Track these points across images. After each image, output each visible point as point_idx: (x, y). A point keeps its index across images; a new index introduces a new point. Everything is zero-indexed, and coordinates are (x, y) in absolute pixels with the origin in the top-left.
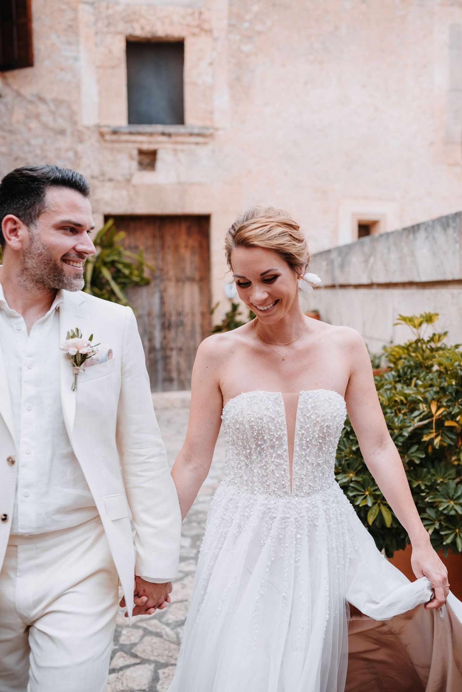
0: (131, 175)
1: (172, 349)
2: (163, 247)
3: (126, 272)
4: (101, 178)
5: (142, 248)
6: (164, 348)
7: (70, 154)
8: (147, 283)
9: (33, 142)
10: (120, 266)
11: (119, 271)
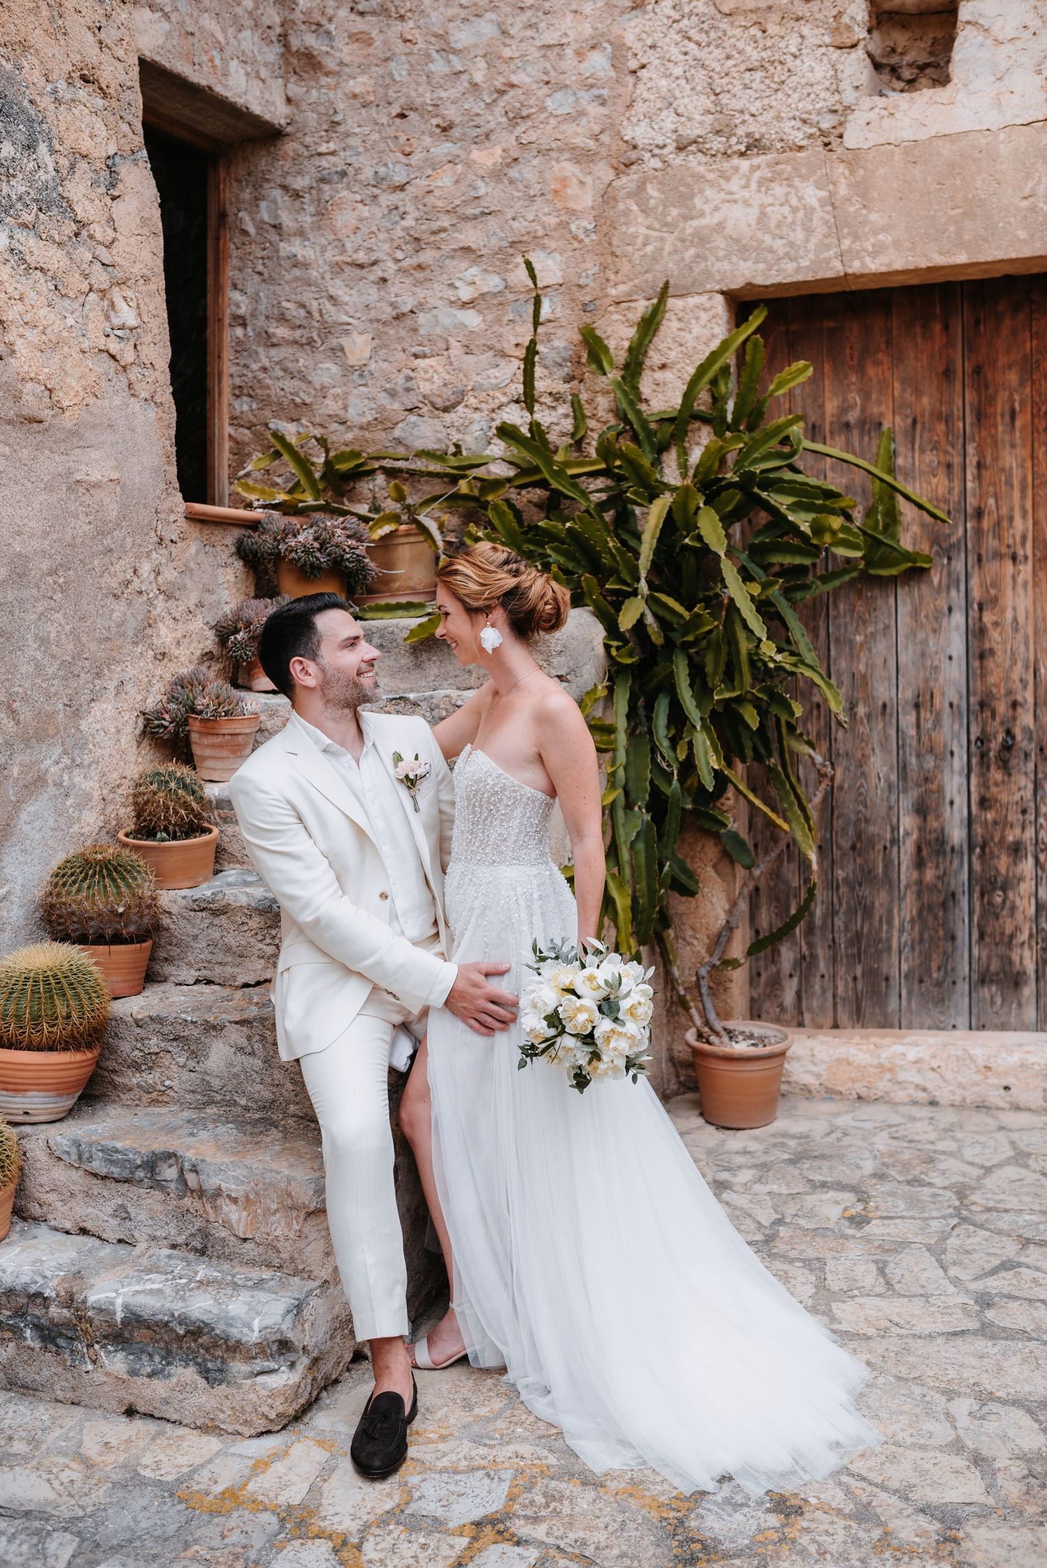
0: (842, 112)
1: (1016, 850)
2: (981, 416)
3: (803, 521)
4: (717, 144)
5: (894, 422)
6: (979, 845)
7: (598, 62)
8: (916, 573)
9: (461, 37)
10: (782, 502)
11: (778, 521)
